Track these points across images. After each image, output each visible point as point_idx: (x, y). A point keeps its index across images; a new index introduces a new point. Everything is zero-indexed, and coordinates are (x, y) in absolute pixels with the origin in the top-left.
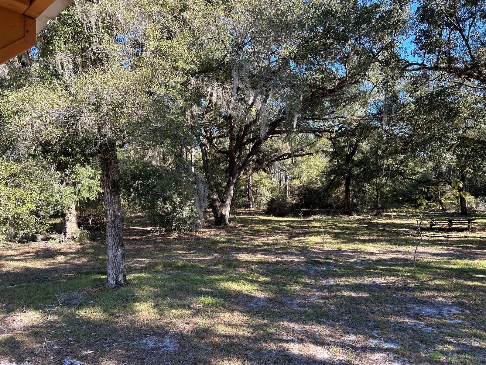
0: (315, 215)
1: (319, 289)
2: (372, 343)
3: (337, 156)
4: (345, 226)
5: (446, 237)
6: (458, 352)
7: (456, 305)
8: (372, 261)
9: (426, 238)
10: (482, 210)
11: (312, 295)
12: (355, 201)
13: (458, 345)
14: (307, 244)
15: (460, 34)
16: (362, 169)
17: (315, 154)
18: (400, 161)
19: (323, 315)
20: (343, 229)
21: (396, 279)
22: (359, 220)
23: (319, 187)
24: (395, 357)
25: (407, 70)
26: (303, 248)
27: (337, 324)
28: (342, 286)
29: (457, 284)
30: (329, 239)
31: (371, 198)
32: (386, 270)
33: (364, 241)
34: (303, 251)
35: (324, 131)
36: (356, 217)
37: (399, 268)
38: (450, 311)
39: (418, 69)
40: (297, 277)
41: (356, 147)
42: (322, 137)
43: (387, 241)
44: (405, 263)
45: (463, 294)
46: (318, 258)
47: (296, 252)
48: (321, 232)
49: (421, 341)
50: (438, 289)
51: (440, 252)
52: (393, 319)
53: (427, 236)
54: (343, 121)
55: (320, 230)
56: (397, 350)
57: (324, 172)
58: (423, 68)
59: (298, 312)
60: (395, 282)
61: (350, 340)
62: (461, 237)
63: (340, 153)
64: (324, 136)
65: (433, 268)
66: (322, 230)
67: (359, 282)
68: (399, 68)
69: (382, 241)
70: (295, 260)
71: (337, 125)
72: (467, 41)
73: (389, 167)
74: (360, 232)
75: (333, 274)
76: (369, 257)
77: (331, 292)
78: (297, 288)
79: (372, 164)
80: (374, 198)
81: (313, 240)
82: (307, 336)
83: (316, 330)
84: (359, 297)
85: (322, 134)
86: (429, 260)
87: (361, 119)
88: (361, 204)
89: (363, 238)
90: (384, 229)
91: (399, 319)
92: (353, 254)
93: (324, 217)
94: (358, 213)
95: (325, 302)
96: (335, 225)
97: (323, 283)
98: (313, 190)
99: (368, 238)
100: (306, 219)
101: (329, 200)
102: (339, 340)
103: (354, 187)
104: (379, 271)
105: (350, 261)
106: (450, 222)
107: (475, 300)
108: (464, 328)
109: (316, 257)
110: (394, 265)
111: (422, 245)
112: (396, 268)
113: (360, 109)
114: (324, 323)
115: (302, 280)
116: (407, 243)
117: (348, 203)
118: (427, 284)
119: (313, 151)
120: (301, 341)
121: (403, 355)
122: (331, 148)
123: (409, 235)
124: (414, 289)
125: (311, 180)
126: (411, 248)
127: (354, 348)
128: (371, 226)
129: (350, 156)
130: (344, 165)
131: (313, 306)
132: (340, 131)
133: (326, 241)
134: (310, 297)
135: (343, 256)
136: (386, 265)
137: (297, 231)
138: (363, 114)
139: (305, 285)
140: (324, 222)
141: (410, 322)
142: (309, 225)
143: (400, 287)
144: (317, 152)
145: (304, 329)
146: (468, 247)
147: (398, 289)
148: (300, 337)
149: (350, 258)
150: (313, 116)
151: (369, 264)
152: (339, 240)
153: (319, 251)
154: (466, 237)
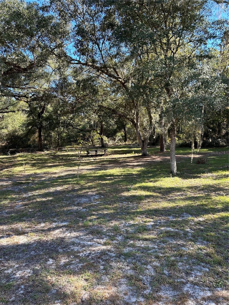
0: (19, 152)
1: (21, 200)
2: (54, 225)
3: (32, 113)
4: (39, 159)
5: (94, 160)
6: (97, 219)
7: (98, 195)
8: (55, 177)
9: (85, 161)
10: (111, 144)
11: (16, 205)
12: (46, 142)
13: (98, 215)
14: (13, 172)
15: (97, 47)
16: (48, 122)
17: (17, 112)
18: (70, 118)
19: (23, 216)
20: (38, 160)
21: (68, 186)
22: (48, 154)
23: (22, 134)
24: (66, 229)
25: (71, 63)
26: (11, 175)
27: (33, 219)
28: (37, 195)
29: (98, 183)
30: (29, 167)
31: (55, 140)
32: (63, 182)
33: (51, 167)
34: (10, 177)
35: (22, 96)
36: (46, 152)
37: (70, 180)
38: (95, 198)
39: (77, 64)
40: (6, 195)
41: (43, 108)
42: (21, 100)
43: (64, 165)
44: (73, 176)
45: (101, 188)
46: (21, 180)
47: (5, 179)
48: (23, 164)
49: (80, 217)
50: (90, 188)
51: (91, 168)
52: (65, 209)
53: (85, 160)
54: (34, 91)
55: (23, 162)
56: (68, 225)
57: (24, 124)
58: (80, 63)
59: (6, 218)
60: (67, 188)
61: (41, 227)
62: (101, 159)
63: (34, 112)
64: (22, 100)
65: (87, 177)
66: (24, 162)
67: (47, 191)
68: (66, 61)
69: (61, 165)
70: (5, 184)
71: (31, 93)
72: (101, 51)
73: (64, 121)
74: (49, 161)
75: (31, 189)
76: (53, 176)
77: (30, 200)
78: (6, 202)
79: (54, 119)
80: (57, 140)
81: (17, 169)
82: (13, 232)
83: (19, 226)
84: (47, 200)
85: (21, 98)
86: (86, 173)
87: (46, 91)
88: (49, 144)
89: (50, 164)
90: (63, 158)
91: (69, 208)
92: (44, 175)
93: (26, 154)
94: (47, 149)
95: (25, 207)
96: (33, 158)
97: (25, 196)
98: (17, 136)
99: (53, 164)
100: (12, 156)
101: (29, 142)
102: (34, 229)
103: (44, 134)
104: (59, 183)
105: (42, 179)
106: (96, 151)
107: (106, 190)
108: (101, 206)
109: (20, 180)
110: (67, 178)
111: (83, 165)
112: (68, 180)
113: (45, 84)
114: (24, 221)
115: (10, 197)
116: (75, 165)
117: (41, 144)
118: (84, 186)
119: (15, 109)
120: (9, 235)
121: (71, 227)
122: (28, 108)
123: (76, 160)
124: (77, 190)
125: (15, 129)
126: (76, 168)
127: (43, 231)
128: (55, 157)
129: (41, 114)
130: (37, 119)
131: (17, 212)
132: (33, 97)
133: (27, 169)
134: (15, 206)
135: (37, 177)
136: (63, 179)
137: (6, 164)
138: (47, 87)
139: (12, 199)
140: (26, 157)
141: (75, 208)
142: (15, 160)
143: (70, 190)
144: (18, 110)
145: (10, 228)
146: (104, 164)
147: (70, 191)
148: (8, 233)
149: (42, 178)
150: (13, 85)
151: (53, 179)
152: (35, 167)
153: (21, 176)
154: (103, 159)
